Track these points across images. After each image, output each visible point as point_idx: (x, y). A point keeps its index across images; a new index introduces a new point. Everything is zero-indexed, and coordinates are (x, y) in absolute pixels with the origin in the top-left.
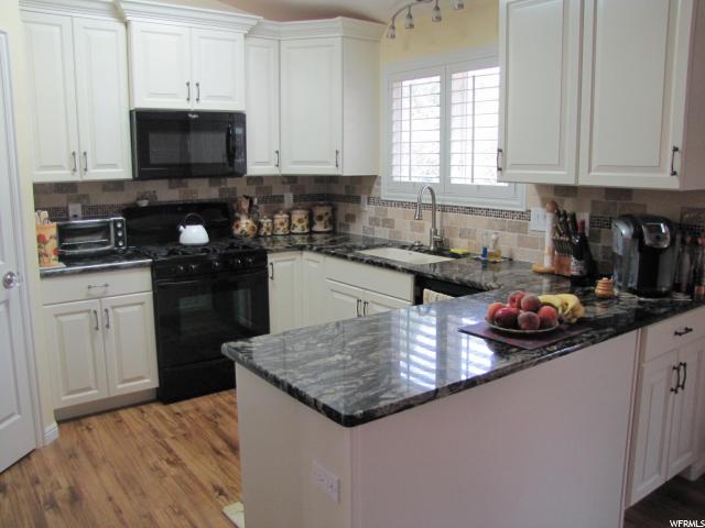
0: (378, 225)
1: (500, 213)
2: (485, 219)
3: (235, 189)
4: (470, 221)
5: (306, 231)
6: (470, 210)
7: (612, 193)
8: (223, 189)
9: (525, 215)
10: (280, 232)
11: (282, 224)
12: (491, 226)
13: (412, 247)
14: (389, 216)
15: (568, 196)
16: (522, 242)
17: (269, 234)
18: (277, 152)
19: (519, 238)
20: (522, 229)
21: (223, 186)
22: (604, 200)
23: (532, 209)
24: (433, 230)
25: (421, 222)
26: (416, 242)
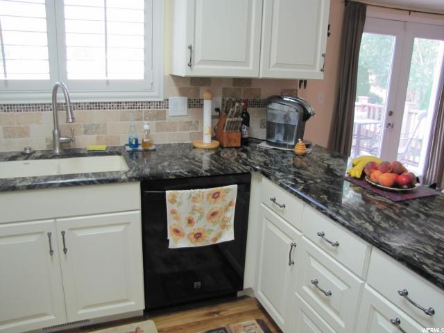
1: (134, 105)
2: (117, 112)
4: (97, 116)
6: (98, 105)
7: (238, 81)
9: (163, 104)
12: (124, 118)
15: (203, 85)
16: (160, 128)
19: (157, 124)
20: (160, 116)
22: (232, 87)
23: (170, 98)
24: (56, 131)
25: (22, 126)
26: (25, 149)
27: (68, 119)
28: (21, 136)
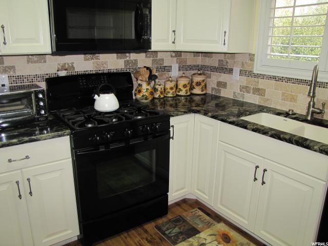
0: (249, 93)
3: (136, 61)
5: (189, 94)
8: (128, 61)
10: (170, 95)
11: (171, 89)
13: (287, 115)
14: (260, 87)
17: (162, 96)
18: (174, 31)
21: (128, 59)
24: (312, 103)
25: (294, 94)
26: (289, 111)
27: (309, 93)
28: (291, 101)
